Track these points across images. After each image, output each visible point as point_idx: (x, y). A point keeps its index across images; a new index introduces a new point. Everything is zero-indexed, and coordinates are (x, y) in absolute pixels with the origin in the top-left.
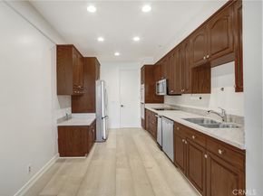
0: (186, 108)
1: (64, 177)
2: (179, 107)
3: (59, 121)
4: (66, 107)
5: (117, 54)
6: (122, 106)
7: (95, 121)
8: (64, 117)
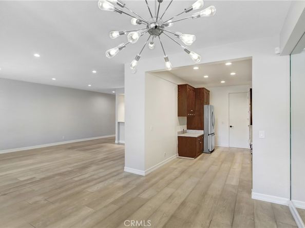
5: (223, 82)
6: (231, 127)
7: (203, 136)
8: (182, 131)
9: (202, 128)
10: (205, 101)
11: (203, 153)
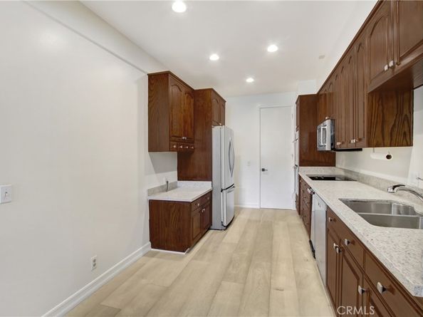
0: (368, 177)
1: (144, 281)
2: (357, 174)
3: (151, 192)
4: (166, 170)
5: (250, 80)
6: (263, 170)
7: (210, 193)
8: (162, 187)
9: (207, 176)
10: (216, 118)
11: (209, 229)
